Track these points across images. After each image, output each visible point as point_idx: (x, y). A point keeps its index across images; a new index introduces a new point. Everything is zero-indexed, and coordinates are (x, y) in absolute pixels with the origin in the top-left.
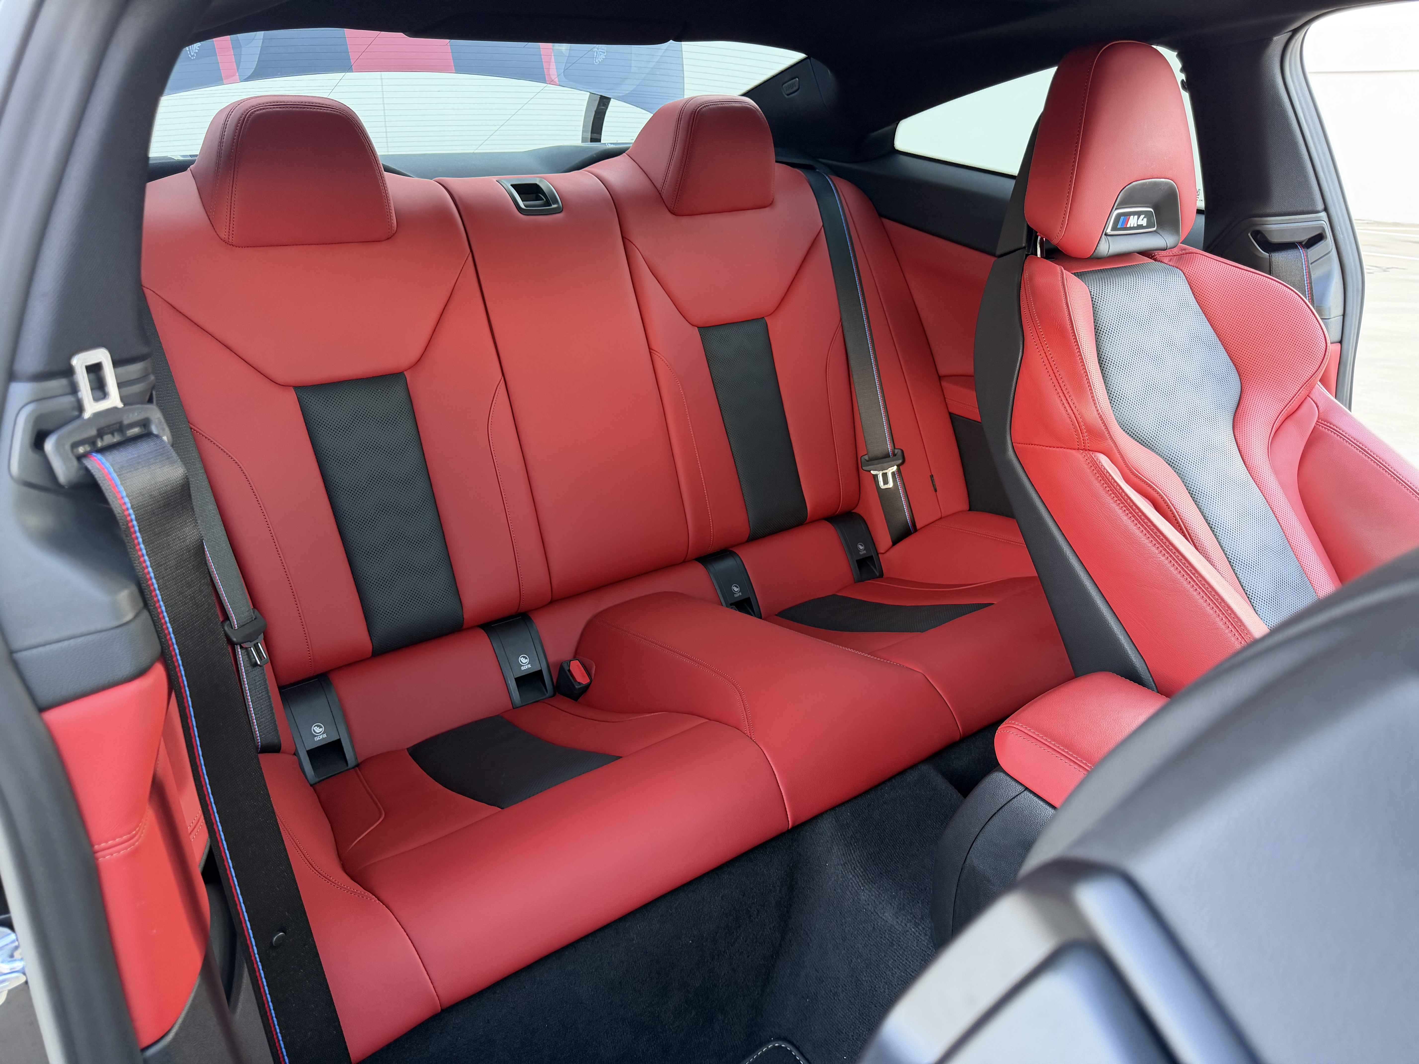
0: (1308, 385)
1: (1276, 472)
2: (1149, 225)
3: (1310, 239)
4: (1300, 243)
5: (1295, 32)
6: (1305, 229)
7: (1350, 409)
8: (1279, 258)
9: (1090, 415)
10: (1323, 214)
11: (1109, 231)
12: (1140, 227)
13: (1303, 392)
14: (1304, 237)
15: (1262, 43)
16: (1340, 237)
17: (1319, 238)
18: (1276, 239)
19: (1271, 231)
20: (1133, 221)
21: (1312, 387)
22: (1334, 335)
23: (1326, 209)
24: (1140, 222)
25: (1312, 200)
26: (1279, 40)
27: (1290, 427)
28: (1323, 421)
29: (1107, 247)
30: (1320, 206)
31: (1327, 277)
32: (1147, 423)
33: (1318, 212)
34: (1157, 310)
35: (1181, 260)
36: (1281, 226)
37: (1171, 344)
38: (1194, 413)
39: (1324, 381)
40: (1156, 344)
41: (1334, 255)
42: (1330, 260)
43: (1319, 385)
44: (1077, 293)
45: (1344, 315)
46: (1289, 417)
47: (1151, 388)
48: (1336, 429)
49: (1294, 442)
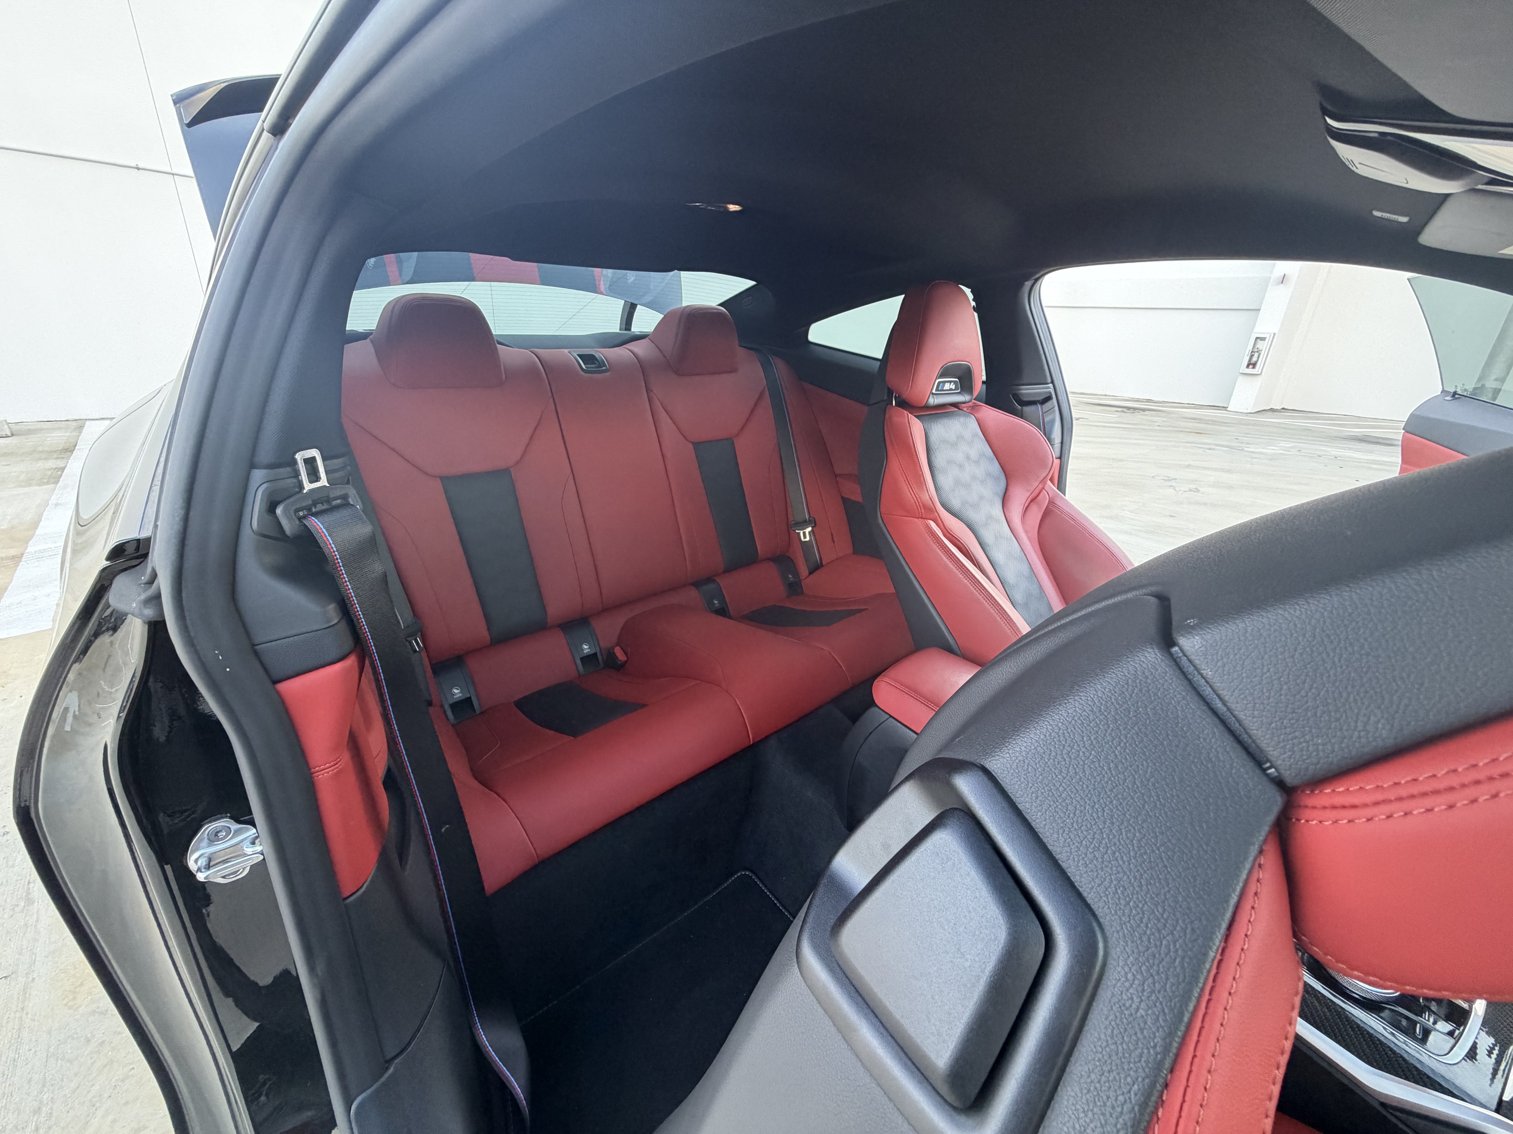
0: (1043, 481)
1: (1026, 532)
2: (956, 389)
3: (1043, 399)
4: (1038, 401)
5: (1037, 280)
6: (1040, 394)
7: (1065, 495)
8: (1027, 409)
9: (925, 497)
10: (1051, 385)
11: (934, 391)
12: (951, 389)
13: (1041, 486)
14: (1040, 398)
15: (1020, 286)
16: (1060, 398)
17: (1048, 398)
18: (1025, 399)
19: (1021, 394)
20: (947, 386)
21: (1045, 483)
22: (1056, 453)
23: (1052, 382)
24: (951, 387)
25: (1045, 376)
26: (1028, 284)
27: (1033, 507)
28: (1051, 502)
29: (933, 401)
30: (1049, 380)
31: (1053, 421)
32: (956, 503)
33: (1048, 384)
34: (960, 437)
35: (973, 409)
36: (1028, 391)
37: (968, 458)
38: (981, 498)
39: (1051, 480)
40: (960, 457)
41: (1056, 408)
42: (1054, 411)
43: (1049, 482)
44: (916, 427)
45: (1062, 443)
46: (1032, 500)
47: (957, 482)
48: (1058, 508)
49: (1036, 515)
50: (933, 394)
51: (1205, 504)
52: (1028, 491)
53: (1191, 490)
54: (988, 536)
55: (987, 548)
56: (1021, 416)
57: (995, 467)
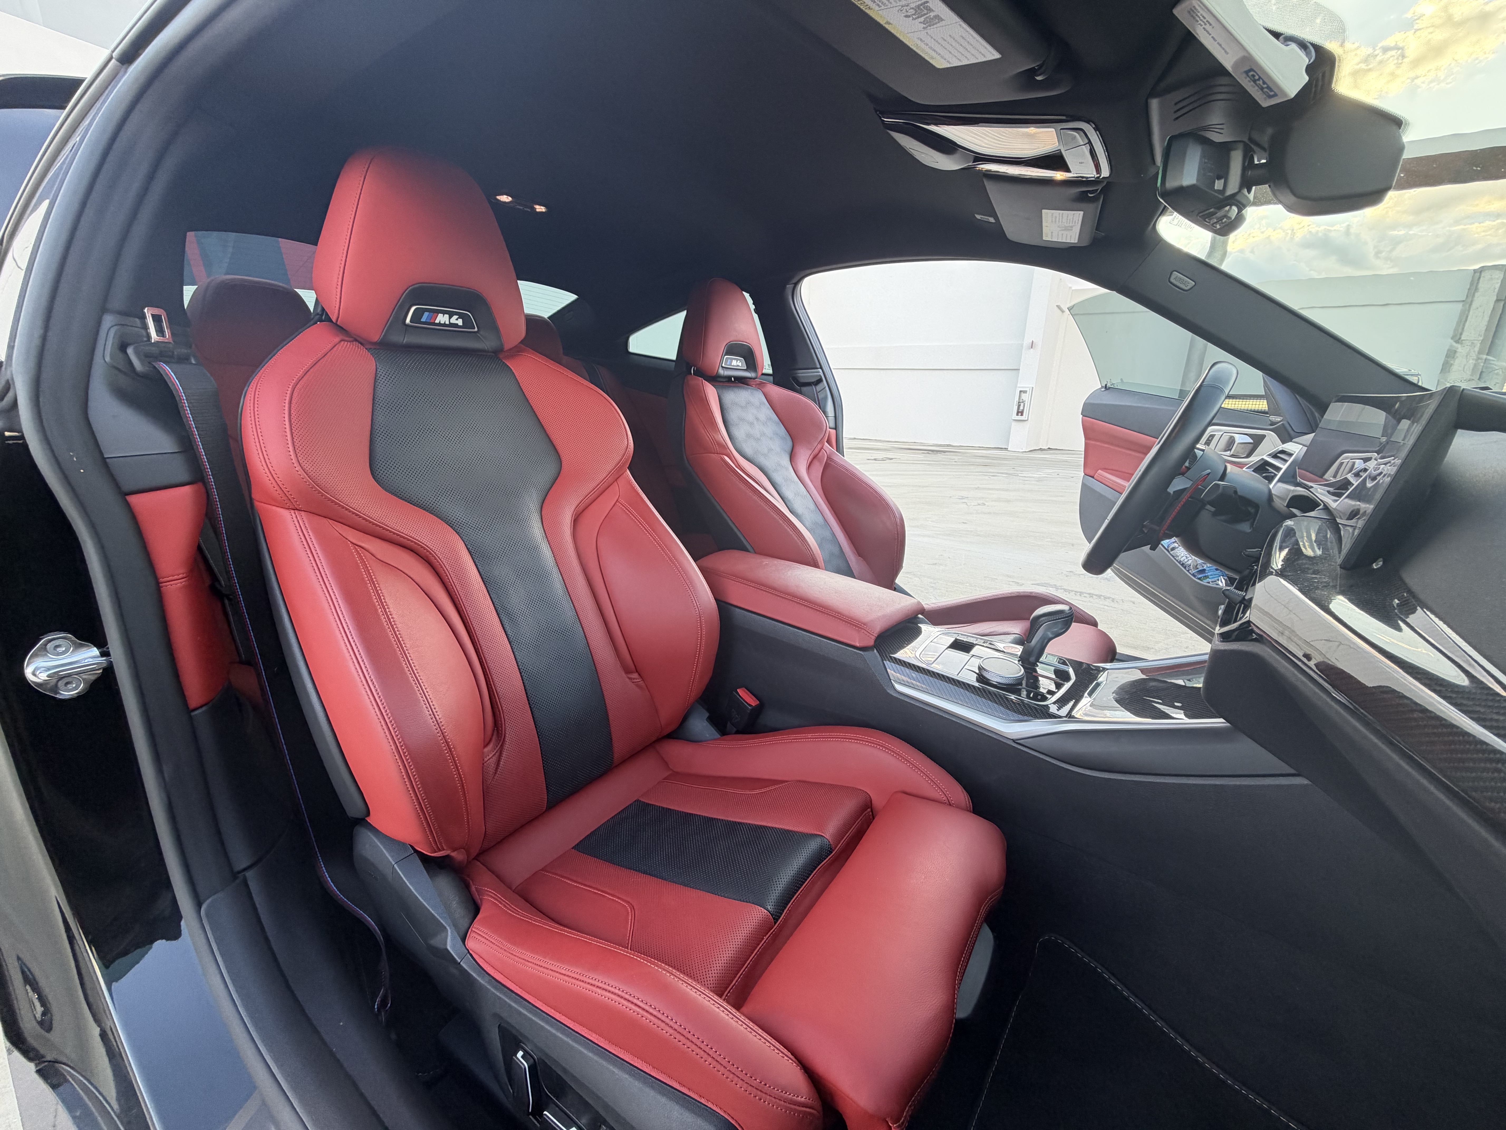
0: (823, 444)
1: (811, 480)
2: (743, 366)
3: (817, 381)
4: (813, 382)
5: (796, 284)
6: (813, 377)
8: (804, 389)
9: (720, 440)
10: (820, 370)
11: (723, 365)
12: (738, 366)
13: (819, 446)
14: (814, 380)
15: (783, 288)
16: (829, 380)
17: (820, 381)
18: (802, 380)
19: (799, 377)
20: (735, 363)
22: (832, 425)
23: (821, 368)
24: (738, 364)
25: (815, 364)
26: (789, 287)
27: (816, 462)
28: (829, 458)
29: (723, 373)
30: (818, 366)
31: (826, 398)
32: (749, 451)
33: (817, 368)
34: (749, 403)
35: (760, 386)
36: (804, 375)
37: (757, 419)
38: (770, 450)
39: (829, 442)
40: (750, 417)
41: (827, 388)
42: (826, 391)
43: (826, 444)
44: (711, 392)
45: (835, 417)
46: (815, 457)
47: (749, 436)
48: (835, 462)
49: (818, 469)
50: (722, 367)
51: (989, 513)
52: (811, 449)
53: (979, 505)
54: (778, 478)
55: (776, 486)
56: (800, 393)
57: (782, 431)
